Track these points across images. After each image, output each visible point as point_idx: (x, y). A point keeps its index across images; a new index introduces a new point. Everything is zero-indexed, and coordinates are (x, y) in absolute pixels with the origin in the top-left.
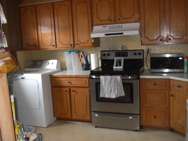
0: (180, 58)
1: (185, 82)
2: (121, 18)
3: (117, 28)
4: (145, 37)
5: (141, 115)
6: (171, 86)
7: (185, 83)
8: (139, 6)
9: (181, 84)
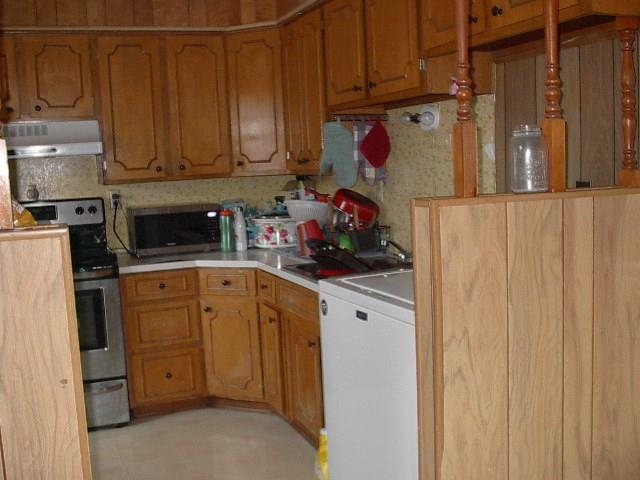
0: (212, 214)
1: (241, 268)
2: (43, 104)
3: (29, 133)
4: (116, 161)
5: (129, 377)
6: (202, 284)
7: (240, 271)
8: (95, 75)
9: (229, 277)
